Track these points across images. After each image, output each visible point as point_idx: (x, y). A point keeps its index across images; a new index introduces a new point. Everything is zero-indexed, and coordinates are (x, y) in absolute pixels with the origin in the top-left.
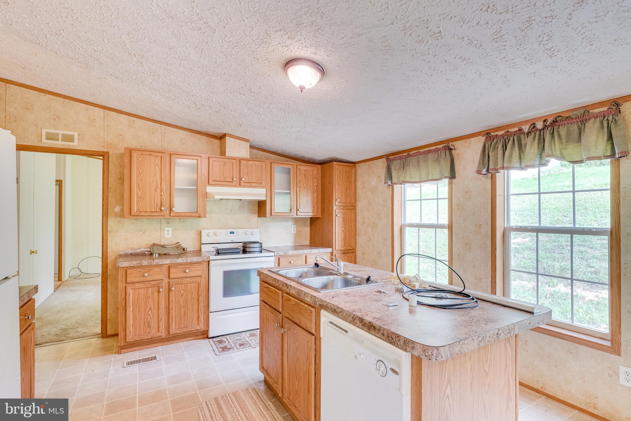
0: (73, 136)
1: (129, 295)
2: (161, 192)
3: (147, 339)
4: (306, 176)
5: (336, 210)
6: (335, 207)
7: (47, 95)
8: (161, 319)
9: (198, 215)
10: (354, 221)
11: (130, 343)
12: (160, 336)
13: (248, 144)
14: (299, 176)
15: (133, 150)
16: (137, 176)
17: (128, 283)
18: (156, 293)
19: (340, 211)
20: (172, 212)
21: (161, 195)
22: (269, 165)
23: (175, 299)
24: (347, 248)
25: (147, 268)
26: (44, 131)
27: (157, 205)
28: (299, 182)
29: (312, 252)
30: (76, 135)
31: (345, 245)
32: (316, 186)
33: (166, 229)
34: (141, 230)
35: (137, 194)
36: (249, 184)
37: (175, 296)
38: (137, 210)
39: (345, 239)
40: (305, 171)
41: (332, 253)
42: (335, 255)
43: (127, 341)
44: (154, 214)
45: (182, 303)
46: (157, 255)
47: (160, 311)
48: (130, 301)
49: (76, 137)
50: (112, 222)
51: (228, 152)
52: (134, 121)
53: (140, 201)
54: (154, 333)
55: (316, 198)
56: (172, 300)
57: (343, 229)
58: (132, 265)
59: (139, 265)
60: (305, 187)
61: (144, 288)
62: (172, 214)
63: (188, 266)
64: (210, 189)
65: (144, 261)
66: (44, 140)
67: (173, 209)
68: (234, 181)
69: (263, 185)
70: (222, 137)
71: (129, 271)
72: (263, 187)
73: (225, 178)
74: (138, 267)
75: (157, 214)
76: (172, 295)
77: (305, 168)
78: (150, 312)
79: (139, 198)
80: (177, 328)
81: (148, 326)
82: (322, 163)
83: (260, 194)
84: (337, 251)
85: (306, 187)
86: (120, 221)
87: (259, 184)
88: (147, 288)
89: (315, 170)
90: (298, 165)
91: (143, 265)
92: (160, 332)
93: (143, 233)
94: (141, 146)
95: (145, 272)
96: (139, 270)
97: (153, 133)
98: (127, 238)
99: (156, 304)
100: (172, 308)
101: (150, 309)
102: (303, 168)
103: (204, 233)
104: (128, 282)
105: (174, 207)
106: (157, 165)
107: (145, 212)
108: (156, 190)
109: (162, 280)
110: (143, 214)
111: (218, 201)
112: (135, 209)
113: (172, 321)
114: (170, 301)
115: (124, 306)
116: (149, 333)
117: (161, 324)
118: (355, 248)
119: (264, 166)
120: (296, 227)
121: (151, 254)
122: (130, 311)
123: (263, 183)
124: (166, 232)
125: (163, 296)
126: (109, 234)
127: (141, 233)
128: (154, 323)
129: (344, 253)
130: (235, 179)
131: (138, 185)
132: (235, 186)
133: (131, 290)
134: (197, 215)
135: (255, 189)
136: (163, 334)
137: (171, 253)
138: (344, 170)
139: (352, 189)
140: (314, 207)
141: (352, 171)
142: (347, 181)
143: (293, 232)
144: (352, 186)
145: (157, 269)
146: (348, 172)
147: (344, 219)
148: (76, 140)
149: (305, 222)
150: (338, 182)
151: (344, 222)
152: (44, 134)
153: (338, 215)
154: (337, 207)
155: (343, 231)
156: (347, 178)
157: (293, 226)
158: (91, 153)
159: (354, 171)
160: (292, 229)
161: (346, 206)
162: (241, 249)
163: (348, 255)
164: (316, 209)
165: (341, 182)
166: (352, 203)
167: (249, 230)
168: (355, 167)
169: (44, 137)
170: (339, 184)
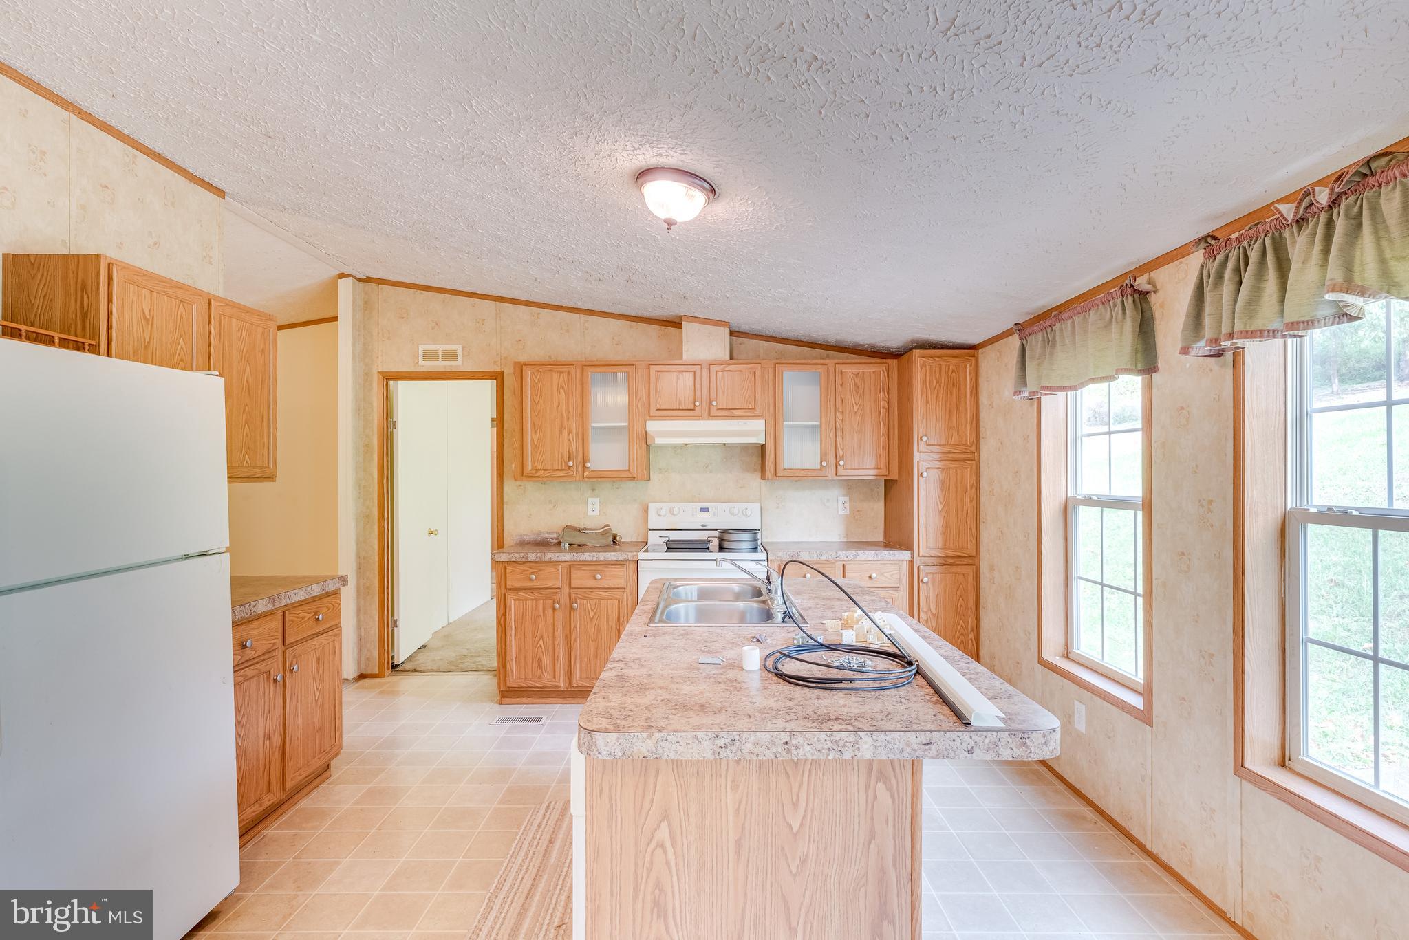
0: (455, 350)
1: (510, 610)
2: (568, 435)
3: (538, 687)
4: (858, 387)
5: (921, 463)
6: (917, 457)
7: (424, 292)
8: (557, 656)
9: (630, 476)
10: (971, 488)
11: (511, 689)
12: (557, 687)
13: (727, 330)
14: (841, 388)
15: (525, 364)
16: (532, 409)
17: (510, 589)
18: (550, 611)
19: (931, 465)
20: (586, 470)
21: (569, 440)
22: (771, 371)
23: (580, 624)
24: (950, 553)
25: (535, 567)
26: (421, 348)
27: (562, 457)
28: (841, 401)
29: (858, 558)
30: (460, 349)
31: (945, 545)
32: (884, 408)
33: (590, 500)
34: (550, 502)
35: (532, 440)
36: (729, 413)
37: (580, 620)
38: (532, 465)
39: (946, 532)
40: (857, 375)
41: (911, 562)
42: (919, 567)
43: (508, 684)
44: (557, 474)
45: (591, 633)
46: (567, 545)
47: (556, 643)
48: (511, 619)
49: (459, 352)
50: (509, 487)
51: (687, 351)
53: (536, 452)
54: (546, 679)
55: (883, 435)
56: (575, 627)
57: (941, 507)
58: (515, 560)
59: (524, 560)
60: (855, 413)
61: (532, 600)
62: (586, 474)
63: (601, 568)
64: (653, 426)
65: (530, 554)
66: (421, 362)
67: (588, 465)
68: (697, 408)
69: (758, 412)
70: (676, 323)
71: (509, 569)
72: (759, 417)
73: (680, 401)
75: (563, 473)
76: (576, 616)
77: (855, 369)
78: (541, 642)
79: (534, 446)
80: (584, 676)
81: (539, 665)
82: (897, 355)
83: (752, 432)
84: (923, 558)
85: (860, 411)
86: (520, 486)
87: (749, 412)
88: (536, 600)
89: (882, 372)
90: (838, 364)
91: (530, 560)
92: (557, 680)
93: (554, 507)
95: (532, 573)
96: (523, 567)
97: (568, 331)
98: (530, 515)
99: (550, 629)
100: (575, 640)
101: (542, 637)
102: (853, 369)
103: (652, 507)
104: (506, 586)
105: (588, 461)
106: (562, 387)
107: (544, 470)
108: (560, 432)
109: (558, 588)
110: (542, 473)
111: (680, 448)
112: (529, 466)
113: (575, 663)
114: (572, 627)
115: (503, 626)
116: (540, 677)
117: (558, 666)
118: (974, 554)
119: (758, 373)
120: (850, 501)
121: (559, 543)
122: (511, 635)
123: (757, 408)
124: (590, 506)
125: (560, 615)
126: (505, 506)
127: (551, 506)
128: (547, 662)
129: (942, 565)
130: (697, 404)
131: (533, 423)
132: (699, 417)
133: (512, 601)
134: (627, 474)
135: (742, 422)
136: (562, 684)
137: (588, 544)
138: (944, 367)
139: (966, 410)
140: (880, 455)
141: (966, 367)
142: (951, 393)
143: (841, 512)
144: (966, 403)
145: (552, 569)
146: (953, 371)
147: (942, 483)
148: (460, 358)
149: (872, 490)
150: (924, 395)
151: (942, 490)
152: (421, 353)
153: (925, 474)
154: (923, 456)
155: (940, 512)
156: (950, 385)
157: (841, 499)
158: (480, 376)
159: (971, 366)
160: (840, 506)
161: (949, 452)
162: (716, 542)
163: (954, 569)
164: (884, 460)
165: (935, 396)
166: (965, 445)
167: (739, 506)
168: (973, 356)
169: (421, 358)
170: (927, 402)
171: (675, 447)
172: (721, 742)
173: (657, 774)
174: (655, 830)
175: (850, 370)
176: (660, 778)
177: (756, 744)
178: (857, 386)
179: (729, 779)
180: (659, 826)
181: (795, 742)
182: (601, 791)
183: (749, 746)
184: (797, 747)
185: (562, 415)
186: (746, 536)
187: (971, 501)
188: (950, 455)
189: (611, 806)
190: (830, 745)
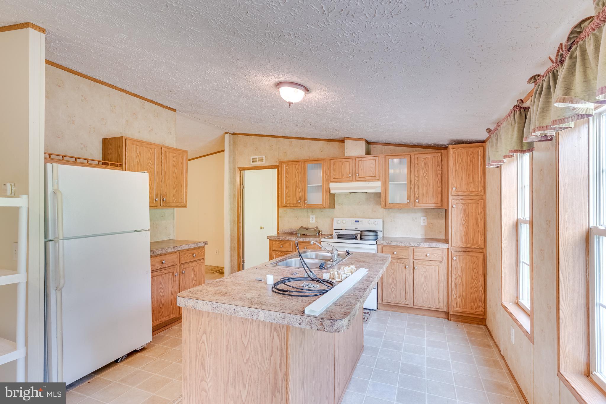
0: (263, 158)
2: (299, 190)
5: (453, 201)
6: (450, 198)
9: (323, 206)
13: (365, 142)
14: (417, 165)
15: (283, 162)
16: (286, 180)
19: (458, 201)
20: (305, 204)
21: (299, 192)
22: (383, 159)
24: (469, 246)
25: (282, 242)
26: (251, 158)
28: (417, 171)
29: (420, 246)
30: (264, 157)
31: (466, 241)
32: (439, 174)
33: (311, 216)
35: (286, 192)
36: (363, 179)
38: (286, 202)
39: (466, 235)
40: (425, 159)
41: (448, 249)
42: (451, 252)
44: (295, 205)
46: (299, 234)
49: (264, 159)
50: (281, 211)
51: (347, 153)
52: (292, 141)
53: (287, 197)
55: (439, 187)
57: (464, 222)
58: (275, 239)
59: (278, 239)
60: (424, 177)
62: (305, 206)
63: (306, 244)
64: (332, 185)
65: (281, 237)
66: (251, 163)
67: (306, 202)
68: (350, 177)
69: (377, 178)
70: (342, 141)
72: (378, 180)
73: (343, 175)
74: (279, 241)
75: (297, 205)
77: (424, 156)
79: (286, 194)
83: (375, 186)
84: (454, 248)
85: (427, 176)
86: (285, 210)
87: (373, 178)
89: (438, 157)
90: (416, 154)
91: (281, 240)
93: (298, 219)
94: (296, 158)
95: (281, 245)
96: (278, 242)
97: (303, 147)
98: (289, 222)
103: (335, 220)
104: (273, 250)
105: (306, 200)
106: (296, 170)
107: (290, 204)
108: (296, 189)
109: (291, 252)
110: (288, 205)
111: (348, 194)
112: (284, 202)
118: (483, 247)
119: (377, 161)
120: (427, 219)
121: (297, 234)
123: (377, 176)
124: (311, 219)
126: (280, 218)
129: (464, 251)
130: (350, 175)
131: (286, 185)
132: (351, 181)
133: (275, 255)
134: (321, 206)
135: (370, 183)
137: (307, 234)
138: (465, 153)
139: (478, 174)
140: (437, 197)
141: (478, 152)
142: (470, 165)
143: (422, 224)
144: (478, 170)
145: (288, 244)
146: (471, 154)
147: (464, 211)
148: (264, 160)
149: (439, 214)
150: (454, 167)
151: (464, 214)
152: (251, 160)
153: (454, 206)
154: (454, 197)
155: (463, 225)
156: (469, 161)
157: (422, 218)
158: (271, 167)
159: (481, 151)
160: (422, 221)
161: (469, 195)
162: (359, 236)
163: (471, 254)
164: (440, 199)
165: (460, 167)
166: (478, 191)
167: (372, 220)
168: (482, 146)
169: (251, 161)
170: (456, 170)
171: (345, 194)
172: (214, 306)
173: (203, 316)
174: (202, 336)
175: (422, 157)
176: (203, 317)
177: (225, 308)
178: (425, 164)
179: (224, 322)
180: (203, 335)
181: (237, 310)
182: (186, 319)
183: (223, 309)
184: (238, 312)
185: (296, 181)
186: (372, 234)
187: (481, 220)
188: (470, 197)
189: (189, 324)
190: (249, 313)
